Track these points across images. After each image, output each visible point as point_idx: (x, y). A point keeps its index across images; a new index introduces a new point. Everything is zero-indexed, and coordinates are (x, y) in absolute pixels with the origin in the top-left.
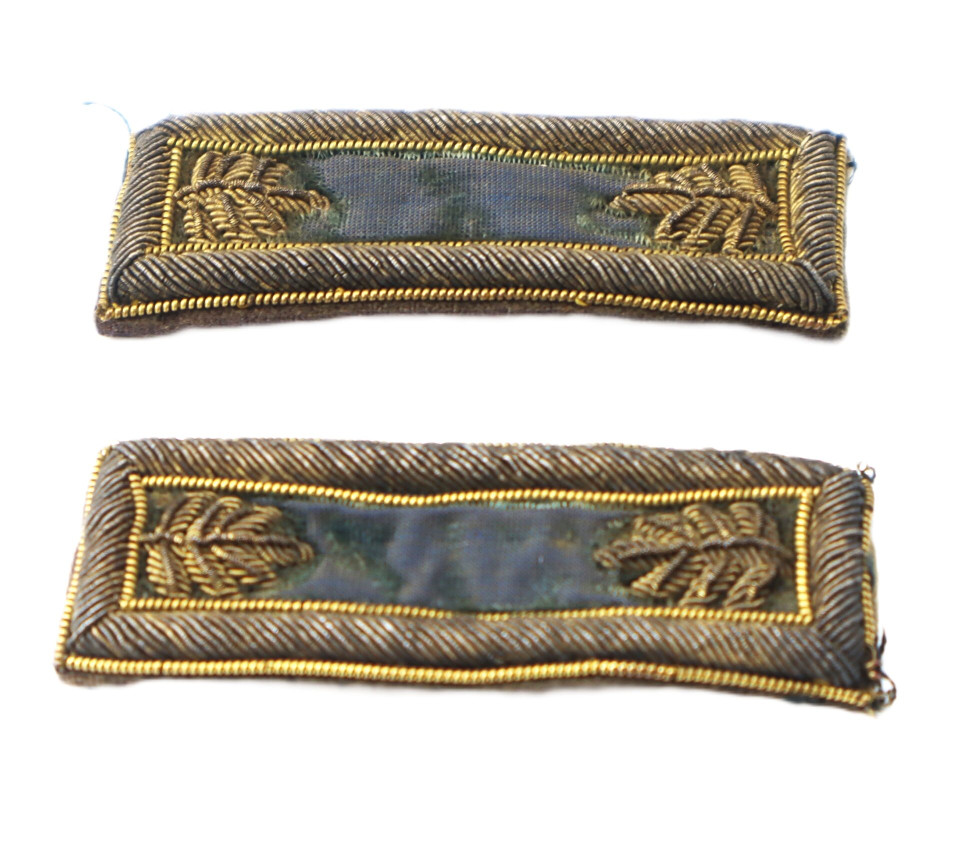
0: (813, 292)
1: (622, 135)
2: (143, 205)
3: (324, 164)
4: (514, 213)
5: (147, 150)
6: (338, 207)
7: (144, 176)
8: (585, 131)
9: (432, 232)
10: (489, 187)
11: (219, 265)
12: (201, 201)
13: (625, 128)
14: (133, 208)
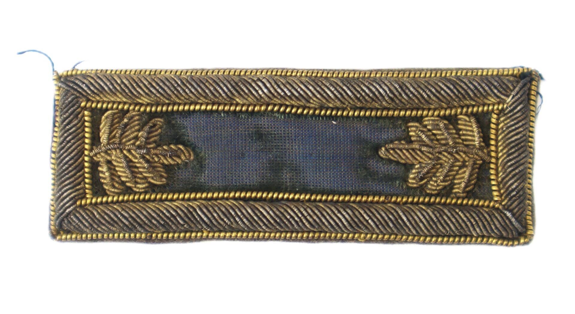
0: (512, 231)
1: (386, 101)
2: (70, 166)
3: (187, 122)
4: (316, 170)
5: (67, 114)
6: (200, 160)
7: (68, 139)
8: (361, 98)
9: (263, 182)
10: (299, 149)
11: (127, 223)
12: (109, 158)
13: (388, 96)
14: (64, 168)
